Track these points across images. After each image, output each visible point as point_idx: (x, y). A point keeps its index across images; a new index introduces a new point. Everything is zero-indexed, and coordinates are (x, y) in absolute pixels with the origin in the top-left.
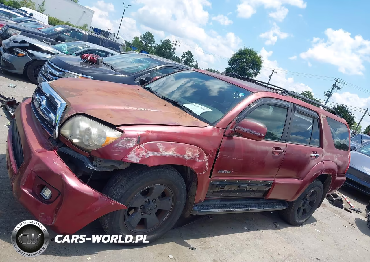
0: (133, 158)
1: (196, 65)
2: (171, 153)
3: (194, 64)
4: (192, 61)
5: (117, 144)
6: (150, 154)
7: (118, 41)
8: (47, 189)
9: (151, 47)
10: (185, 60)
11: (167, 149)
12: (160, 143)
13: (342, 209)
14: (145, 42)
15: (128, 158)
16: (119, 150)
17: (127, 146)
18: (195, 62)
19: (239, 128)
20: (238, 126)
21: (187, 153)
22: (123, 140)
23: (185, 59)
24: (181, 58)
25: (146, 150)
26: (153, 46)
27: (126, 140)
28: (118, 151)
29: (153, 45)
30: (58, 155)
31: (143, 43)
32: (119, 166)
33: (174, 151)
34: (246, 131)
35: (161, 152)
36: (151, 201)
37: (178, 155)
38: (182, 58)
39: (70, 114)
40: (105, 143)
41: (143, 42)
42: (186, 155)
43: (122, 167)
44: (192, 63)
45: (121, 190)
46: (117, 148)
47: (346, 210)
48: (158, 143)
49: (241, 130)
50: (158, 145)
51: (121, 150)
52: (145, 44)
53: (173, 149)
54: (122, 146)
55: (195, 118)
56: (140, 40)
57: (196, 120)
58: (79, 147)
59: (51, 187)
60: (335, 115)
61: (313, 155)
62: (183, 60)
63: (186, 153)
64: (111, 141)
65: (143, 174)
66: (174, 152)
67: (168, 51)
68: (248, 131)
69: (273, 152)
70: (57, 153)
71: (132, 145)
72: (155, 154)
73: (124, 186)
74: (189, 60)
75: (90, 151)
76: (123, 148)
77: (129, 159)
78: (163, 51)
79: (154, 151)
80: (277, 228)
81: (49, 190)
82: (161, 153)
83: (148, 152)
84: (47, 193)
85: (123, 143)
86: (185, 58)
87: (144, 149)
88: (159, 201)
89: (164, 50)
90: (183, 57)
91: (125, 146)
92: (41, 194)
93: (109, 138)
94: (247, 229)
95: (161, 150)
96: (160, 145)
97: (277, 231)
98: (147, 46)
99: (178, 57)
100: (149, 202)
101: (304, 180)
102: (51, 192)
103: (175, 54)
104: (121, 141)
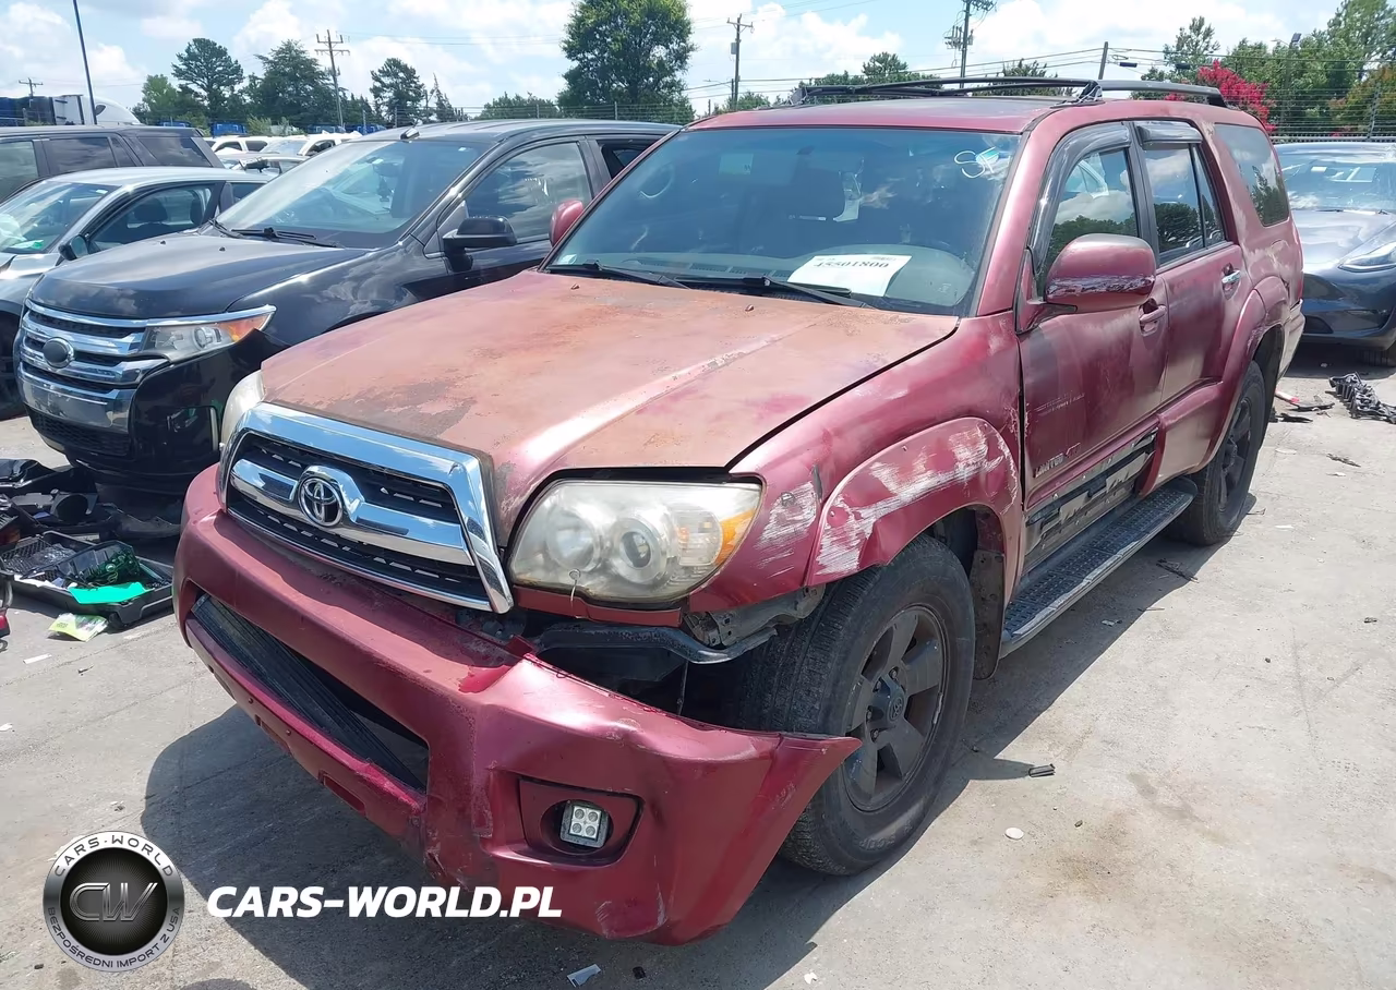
0: (839, 560)
1: (440, 104)
2: (923, 482)
3: (433, 104)
4: (419, 94)
5: (767, 535)
6: (870, 516)
7: (106, 123)
8: (576, 808)
9: (234, 98)
10: (391, 101)
11: (905, 474)
12: (877, 460)
13: (1276, 421)
14: (202, 86)
15: (824, 567)
16: (782, 550)
17: (798, 525)
18: (435, 94)
19: (1062, 287)
20: (1057, 282)
21: (958, 456)
22: (778, 509)
23: (388, 94)
24: (371, 99)
25: (855, 509)
26: (241, 92)
27: (784, 504)
28: (780, 556)
29: (237, 87)
30: (551, 667)
31: (197, 95)
32: (796, 609)
33: (926, 471)
34: (1093, 288)
35: (895, 495)
36: (886, 678)
37: (943, 478)
38: (376, 97)
39: (518, 493)
40: (725, 546)
41: (193, 87)
42: (961, 466)
43: (803, 609)
44: (423, 103)
45: (814, 689)
46: (773, 546)
47: (1287, 419)
48: (873, 467)
49: (1070, 291)
50: (875, 474)
51: (787, 548)
52: (204, 93)
53: (919, 465)
54: (784, 531)
55: (894, 314)
56: (181, 86)
57: (901, 321)
58: (626, 604)
59: (587, 797)
60: (1224, 105)
61: (1226, 280)
62: (383, 104)
63: (957, 461)
64: (741, 529)
65: (860, 601)
66: (929, 473)
67: (310, 88)
68: (1098, 283)
69: (1142, 324)
70: (543, 663)
71: (809, 514)
72: (882, 508)
73: (821, 672)
74: (407, 93)
75: (683, 602)
76: (789, 537)
77: (827, 571)
78: (290, 94)
79: (875, 503)
80: (1187, 577)
81: (587, 811)
82: (897, 498)
83: (864, 513)
84: (584, 824)
85: (782, 522)
86: (386, 94)
87: (848, 510)
88: (907, 667)
89: (290, 89)
90: (376, 92)
91: (791, 529)
92: (565, 837)
93: (728, 521)
94: (1112, 624)
95: (892, 486)
96: (880, 470)
97: (1190, 584)
98: (215, 97)
99: (357, 97)
100: (885, 688)
101: (1224, 377)
102: (598, 813)
103: (343, 90)
104: (773, 518)
